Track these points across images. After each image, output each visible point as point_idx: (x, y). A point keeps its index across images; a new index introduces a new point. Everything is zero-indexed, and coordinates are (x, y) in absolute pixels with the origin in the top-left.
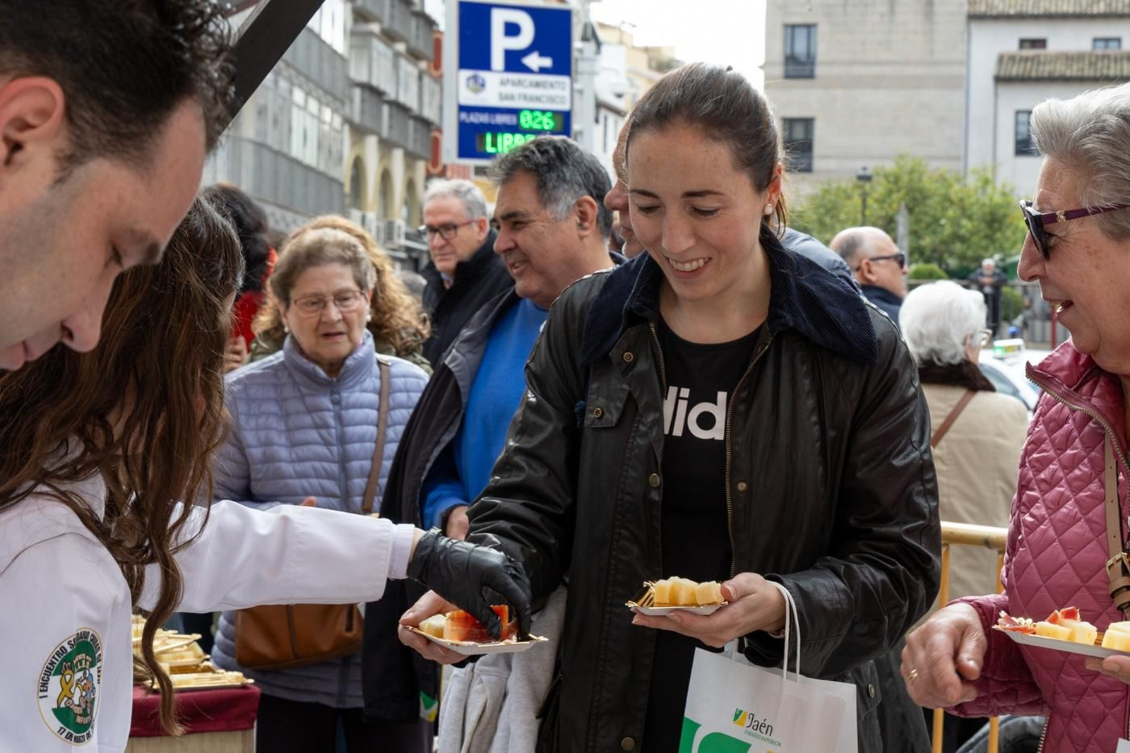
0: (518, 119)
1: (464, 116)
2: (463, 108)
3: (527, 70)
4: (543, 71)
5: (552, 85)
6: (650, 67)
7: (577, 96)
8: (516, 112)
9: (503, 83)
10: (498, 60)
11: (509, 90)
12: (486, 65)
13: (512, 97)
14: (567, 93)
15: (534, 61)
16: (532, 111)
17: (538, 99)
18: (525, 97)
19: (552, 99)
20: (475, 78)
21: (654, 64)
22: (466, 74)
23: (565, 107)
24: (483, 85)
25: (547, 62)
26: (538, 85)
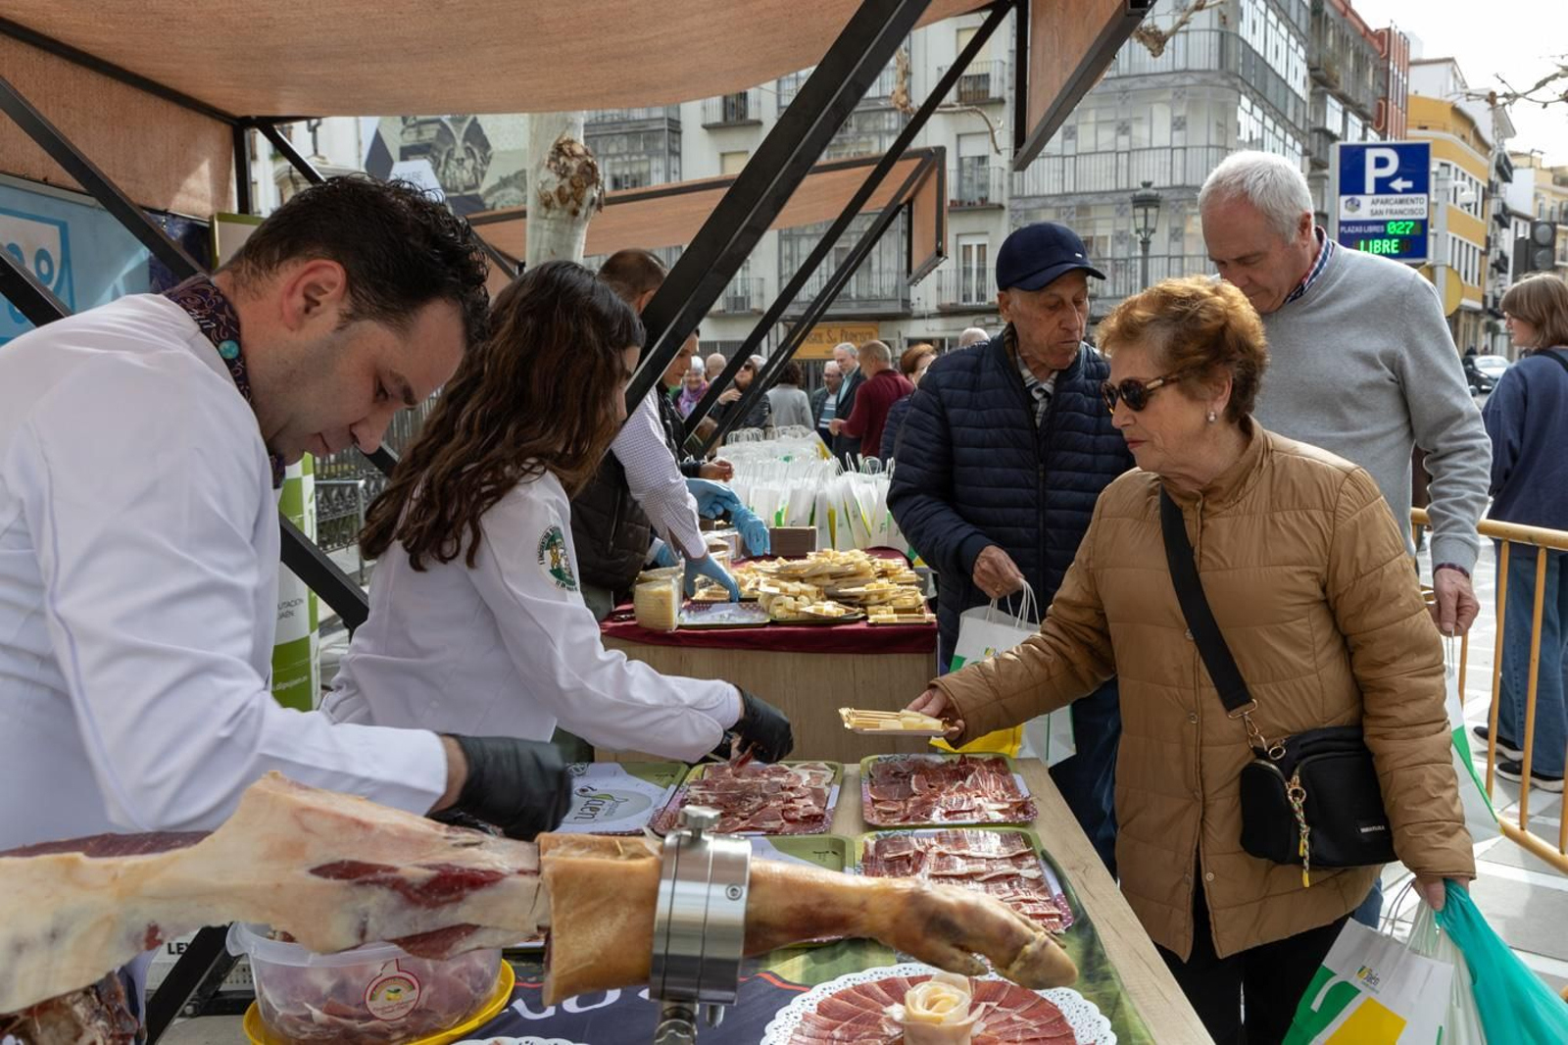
0: (1386, 228)
1: (1343, 229)
2: (1342, 224)
3: (1394, 192)
4: (1406, 191)
5: (1413, 201)
6: (1555, 183)
7: (1432, 207)
8: (1384, 223)
9: (1373, 202)
10: (1370, 186)
11: (1379, 207)
12: (1361, 191)
13: (1381, 213)
14: (1424, 206)
15: (1398, 184)
16: (1396, 221)
17: (1402, 212)
18: (1391, 212)
19: (1412, 212)
20: (1352, 200)
21: (1558, 180)
22: (1344, 198)
23: (1424, 217)
24: (1358, 205)
25: (1409, 184)
26: (1401, 202)
